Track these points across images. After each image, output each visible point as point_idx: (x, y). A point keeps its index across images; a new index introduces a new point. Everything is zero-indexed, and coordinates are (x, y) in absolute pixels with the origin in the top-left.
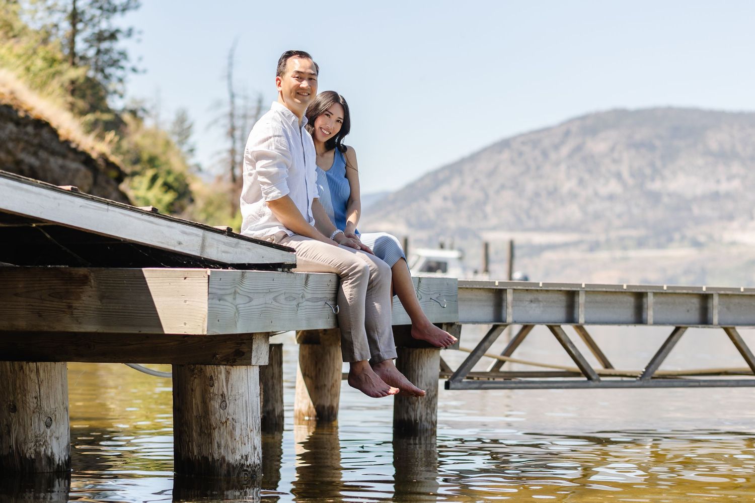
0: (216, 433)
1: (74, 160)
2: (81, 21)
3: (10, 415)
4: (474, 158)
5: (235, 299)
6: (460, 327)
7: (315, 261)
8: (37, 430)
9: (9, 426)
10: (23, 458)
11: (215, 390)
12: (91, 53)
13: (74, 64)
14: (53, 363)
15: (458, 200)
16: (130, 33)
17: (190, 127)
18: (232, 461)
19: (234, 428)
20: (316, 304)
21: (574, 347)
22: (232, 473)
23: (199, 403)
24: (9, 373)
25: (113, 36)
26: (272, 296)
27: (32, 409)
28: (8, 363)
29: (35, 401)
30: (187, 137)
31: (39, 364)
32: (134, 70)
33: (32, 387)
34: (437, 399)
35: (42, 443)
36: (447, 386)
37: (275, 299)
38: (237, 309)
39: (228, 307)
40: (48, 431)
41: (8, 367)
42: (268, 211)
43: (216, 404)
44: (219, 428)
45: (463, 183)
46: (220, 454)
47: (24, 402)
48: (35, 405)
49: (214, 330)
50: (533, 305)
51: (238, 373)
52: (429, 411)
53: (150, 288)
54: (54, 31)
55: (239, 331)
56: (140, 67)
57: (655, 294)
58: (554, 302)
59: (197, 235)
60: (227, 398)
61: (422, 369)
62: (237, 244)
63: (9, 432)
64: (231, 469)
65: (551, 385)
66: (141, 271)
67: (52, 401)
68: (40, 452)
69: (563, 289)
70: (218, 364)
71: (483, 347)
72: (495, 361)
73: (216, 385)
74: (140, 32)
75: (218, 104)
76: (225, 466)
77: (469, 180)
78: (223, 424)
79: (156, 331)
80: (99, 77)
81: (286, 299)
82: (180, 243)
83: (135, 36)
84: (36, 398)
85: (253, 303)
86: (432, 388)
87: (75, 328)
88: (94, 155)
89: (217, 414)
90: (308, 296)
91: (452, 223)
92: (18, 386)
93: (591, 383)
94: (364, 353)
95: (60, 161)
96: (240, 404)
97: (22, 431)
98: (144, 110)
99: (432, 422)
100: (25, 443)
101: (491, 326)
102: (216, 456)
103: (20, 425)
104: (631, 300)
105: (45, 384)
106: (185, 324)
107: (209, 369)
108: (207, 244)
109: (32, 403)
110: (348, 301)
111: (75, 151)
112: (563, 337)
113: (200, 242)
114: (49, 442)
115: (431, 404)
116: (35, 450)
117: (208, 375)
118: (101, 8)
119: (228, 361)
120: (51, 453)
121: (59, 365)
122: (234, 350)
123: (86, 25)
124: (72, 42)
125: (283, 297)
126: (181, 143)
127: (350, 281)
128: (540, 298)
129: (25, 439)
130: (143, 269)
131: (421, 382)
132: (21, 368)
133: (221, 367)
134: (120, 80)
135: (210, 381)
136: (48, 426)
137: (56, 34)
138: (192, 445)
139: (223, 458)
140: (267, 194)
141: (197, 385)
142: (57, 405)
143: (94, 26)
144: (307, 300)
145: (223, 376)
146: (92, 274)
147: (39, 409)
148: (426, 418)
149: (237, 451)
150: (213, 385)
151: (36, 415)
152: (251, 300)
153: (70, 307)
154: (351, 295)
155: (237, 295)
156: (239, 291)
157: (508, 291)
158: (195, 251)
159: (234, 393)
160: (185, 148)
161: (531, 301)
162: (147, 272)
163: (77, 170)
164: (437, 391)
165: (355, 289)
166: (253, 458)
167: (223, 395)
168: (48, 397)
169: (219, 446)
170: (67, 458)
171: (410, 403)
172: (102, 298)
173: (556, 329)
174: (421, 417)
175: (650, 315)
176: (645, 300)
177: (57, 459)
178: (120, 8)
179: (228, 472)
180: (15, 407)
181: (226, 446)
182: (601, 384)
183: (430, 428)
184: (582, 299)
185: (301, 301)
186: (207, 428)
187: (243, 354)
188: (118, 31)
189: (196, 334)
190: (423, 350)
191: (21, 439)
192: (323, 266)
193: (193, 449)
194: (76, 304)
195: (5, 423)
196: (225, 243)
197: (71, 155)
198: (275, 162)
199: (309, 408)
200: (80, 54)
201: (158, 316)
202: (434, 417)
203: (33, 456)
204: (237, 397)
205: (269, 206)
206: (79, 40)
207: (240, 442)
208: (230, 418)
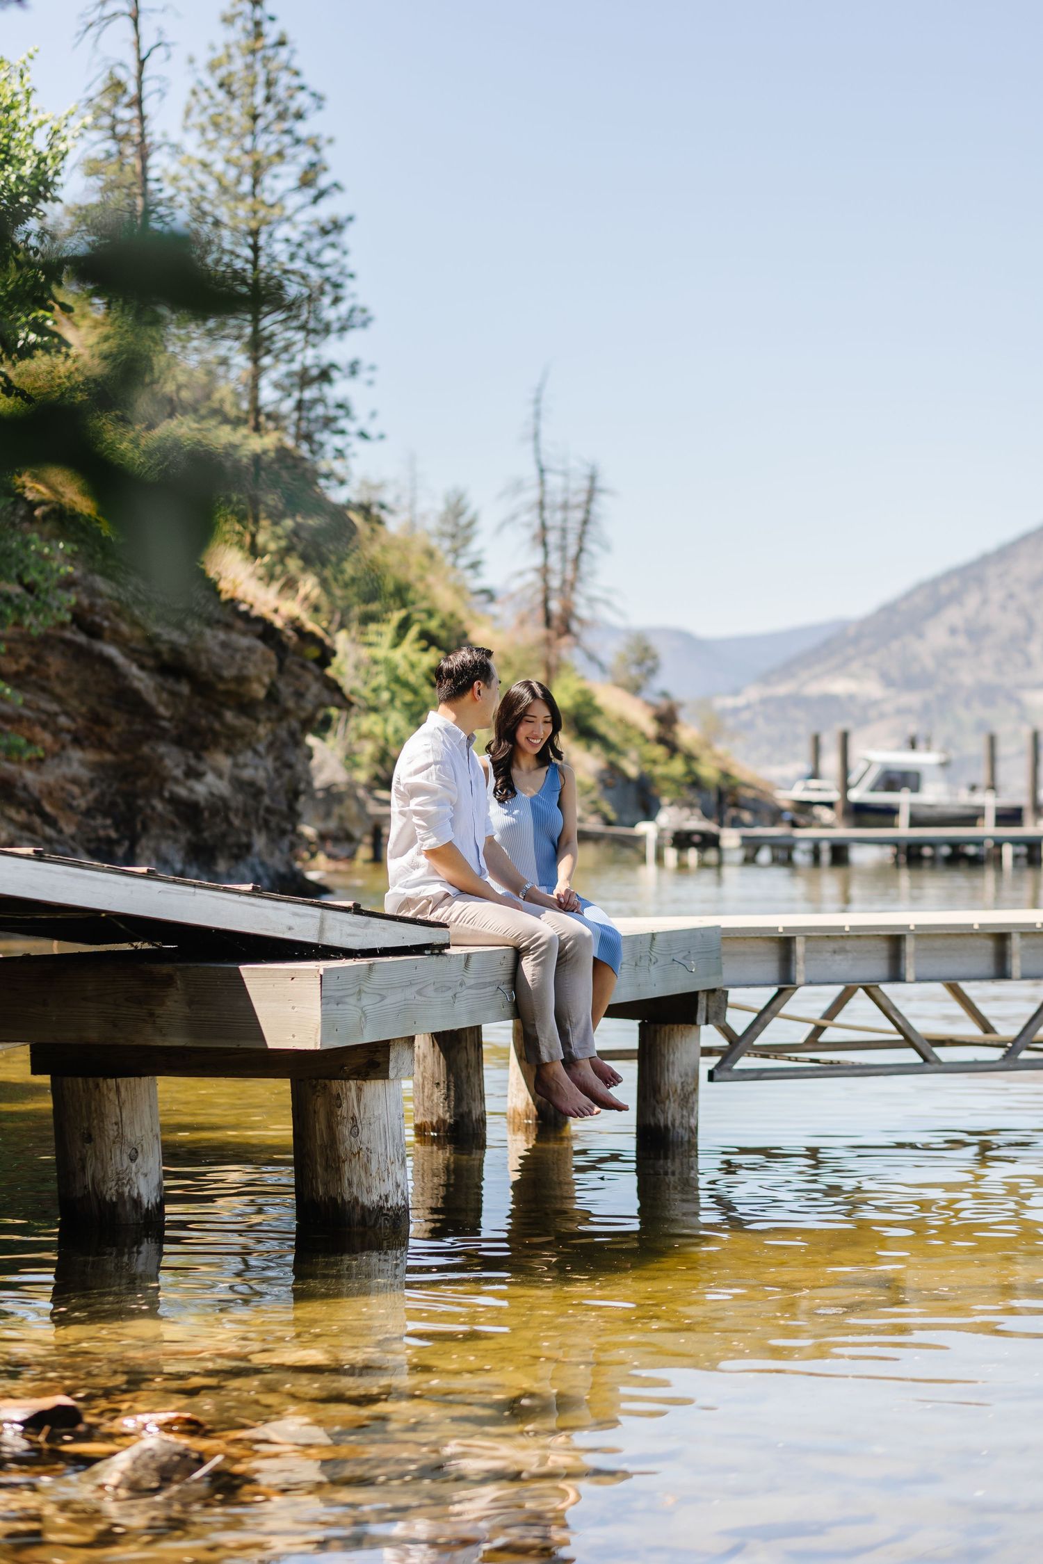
0: (346, 1167)
1: (244, 634)
2: (268, 352)
3: (84, 1147)
4: (1005, 553)
5: (359, 1000)
6: (727, 992)
7: (486, 930)
8: (119, 1165)
9: (83, 1160)
10: (101, 1200)
11: (343, 1111)
12: (288, 406)
13: (257, 428)
14: (137, 1079)
15: (976, 633)
16: (354, 369)
17: (470, 524)
18: (367, 1203)
19: (369, 1160)
20: (483, 991)
21: (900, 1015)
22: (367, 1219)
23: (323, 1128)
24: (82, 1093)
25: (325, 376)
26: (415, 988)
27: (112, 1138)
28: (80, 1080)
29: (115, 1127)
30: (467, 540)
31: (119, 1080)
32: (363, 435)
33: (111, 1109)
34: (697, 1095)
35: (125, 1182)
36: (711, 1077)
37: (419, 992)
38: (363, 1012)
39: (351, 1011)
40: (133, 1166)
41: (81, 1085)
42: (423, 860)
43: (345, 1130)
44: (350, 1160)
45: (985, 602)
46: (351, 1193)
47: (102, 1130)
48: (116, 1134)
49: (331, 1043)
50: (838, 957)
51: (373, 1089)
52: (685, 1113)
53: (249, 990)
54: (221, 370)
55: (368, 1037)
56: (372, 430)
57: (1023, 935)
58: (869, 951)
59: (313, 916)
60: (359, 1122)
61: (674, 1053)
62: (367, 925)
63: (83, 1168)
64: (367, 1214)
65: (867, 1071)
66: (238, 969)
67: (137, 1128)
68: (123, 1194)
69: (881, 933)
70: (348, 1079)
71: (762, 1021)
72: (811, 1027)
73: (344, 1105)
74: (372, 368)
75: (517, 486)
76: (358, 1210)
77: (997, 596)
78: (355, 1155)
79: (258, 1046)
80: (304, 449)
81: (436, 990)
82: (290, 929)
83: (364, 375)
84: (116, 1124)
85: (387, 1001)
86: (690, 1080)
87: (159, 1042)
88: (279, 623)
89: (347, 1143)
90: (472, 982)
91: (967, 677)
92: (93, 1108)
93: (928, 1066)
94: (553, 1052)
95: (222, 636)
96: (377, 1130)
97: (99, 1166)
98: (382, 507)
99: (690, 1128)
100: (104, 1182)
101: (774, 990)
102: (347, 1197)
103: (97, 1158)
104: (990, 944)
105: (127, 1105)
106: (294, 1036)
107: (335, 1085)
108: (326, 927)
109: (112, 1131)
110: (530, 983)
111: (245, 616)
112: (883, 1002)
113: (318, 925)
114: (134, 1179)
115: (687, 1102)
116: (117, 1191)
117: (334, 1092)
118: (302, 327)
119: (359, 1075)
120: (138, 1194)
121: (145, 1080)
122: (365, 1061)
123: (277, 357)
124: (255, 387)
125: (431, 988)
126: (456, 552)
127: (532, 957)
128: (848, 948)
129: (104, 1177)
130: (241, 967)
131: (673, 1073)
132: (97, 1086)
133: (351, 1082)
134: (340, 454)
135: (337, 1101)
136: (133, 1159)
137: (226, 377)
138: (317, 1182)
139: (356, 1199)
140: (423, 840)
141: (320, 1104)
142: (143, 1133)
143: (291, 360)
144: (470, 988)
145: (353, 1094)
146: (178, 973)
147: (120, 1137)
148: (681, 1123)
149: (374, 1190)
150: (340, 1106)
151: (118, 1145)
152: (383, 998)
153: (152, 1015)
154: (533, 975)
155: (363, 995)
156: (366, 989)
157: (797, 939)
158: (311, 938)
159: (367, 1115)
160: (463, 562)
161: (835, 952)
162: (246, 970)
163: (250, 650)
164: (697, 1084)
165: (538, 968)
166: (395, 1199)
167: (353, 1118)
168: (132, 1123)
169: (350, 1184)
170: (158, 1200)
171: (657, 1102)
172: (190, 1003)
173: (873, 990)
174: (674, 1120)
175: (1016, 965)
176: (1008, 943)
177: (145, 1201)
178: (335, 326)
179: (363, 1217)
180: (90, 1135)
181: (360, 1184)
182: (942, 1067)
183: (686, 1138)
184: (909, 946)
185: (459, 989)
186: (334, 1160)
187: (378, 1065)
188: (333, 366)
189: (307, 1048)
190: (675, 1027)
191: (99, 1176)
192: (496, 937)
193: (318, 1188)
194: (159, 1011)
195: (78, 1156)
196: (350, 924)
197: (240, 624)
198: (435, 798)
199: (528, 1104)
200: (269, 409)
201: (260, 1027)
202: (692, 1121)
203: (114, 1199)
204: (372, 1120)
205: (427, 856)
206: (264, 383)
207: (377, 1179)
208: (364, 1148)
